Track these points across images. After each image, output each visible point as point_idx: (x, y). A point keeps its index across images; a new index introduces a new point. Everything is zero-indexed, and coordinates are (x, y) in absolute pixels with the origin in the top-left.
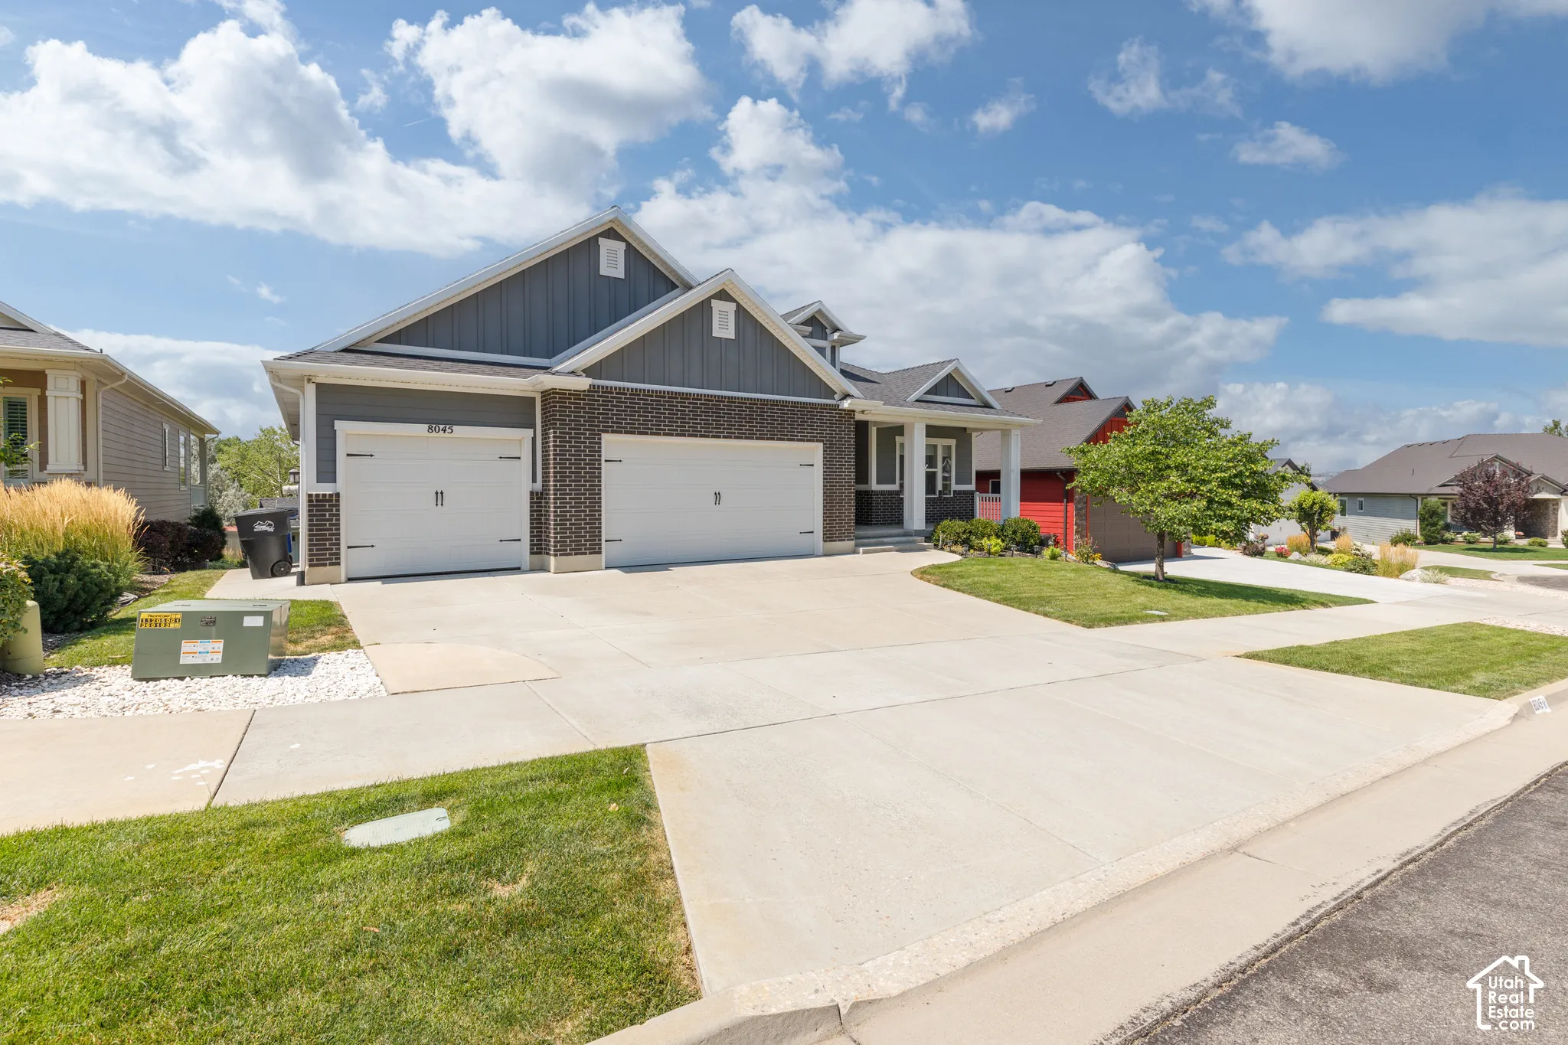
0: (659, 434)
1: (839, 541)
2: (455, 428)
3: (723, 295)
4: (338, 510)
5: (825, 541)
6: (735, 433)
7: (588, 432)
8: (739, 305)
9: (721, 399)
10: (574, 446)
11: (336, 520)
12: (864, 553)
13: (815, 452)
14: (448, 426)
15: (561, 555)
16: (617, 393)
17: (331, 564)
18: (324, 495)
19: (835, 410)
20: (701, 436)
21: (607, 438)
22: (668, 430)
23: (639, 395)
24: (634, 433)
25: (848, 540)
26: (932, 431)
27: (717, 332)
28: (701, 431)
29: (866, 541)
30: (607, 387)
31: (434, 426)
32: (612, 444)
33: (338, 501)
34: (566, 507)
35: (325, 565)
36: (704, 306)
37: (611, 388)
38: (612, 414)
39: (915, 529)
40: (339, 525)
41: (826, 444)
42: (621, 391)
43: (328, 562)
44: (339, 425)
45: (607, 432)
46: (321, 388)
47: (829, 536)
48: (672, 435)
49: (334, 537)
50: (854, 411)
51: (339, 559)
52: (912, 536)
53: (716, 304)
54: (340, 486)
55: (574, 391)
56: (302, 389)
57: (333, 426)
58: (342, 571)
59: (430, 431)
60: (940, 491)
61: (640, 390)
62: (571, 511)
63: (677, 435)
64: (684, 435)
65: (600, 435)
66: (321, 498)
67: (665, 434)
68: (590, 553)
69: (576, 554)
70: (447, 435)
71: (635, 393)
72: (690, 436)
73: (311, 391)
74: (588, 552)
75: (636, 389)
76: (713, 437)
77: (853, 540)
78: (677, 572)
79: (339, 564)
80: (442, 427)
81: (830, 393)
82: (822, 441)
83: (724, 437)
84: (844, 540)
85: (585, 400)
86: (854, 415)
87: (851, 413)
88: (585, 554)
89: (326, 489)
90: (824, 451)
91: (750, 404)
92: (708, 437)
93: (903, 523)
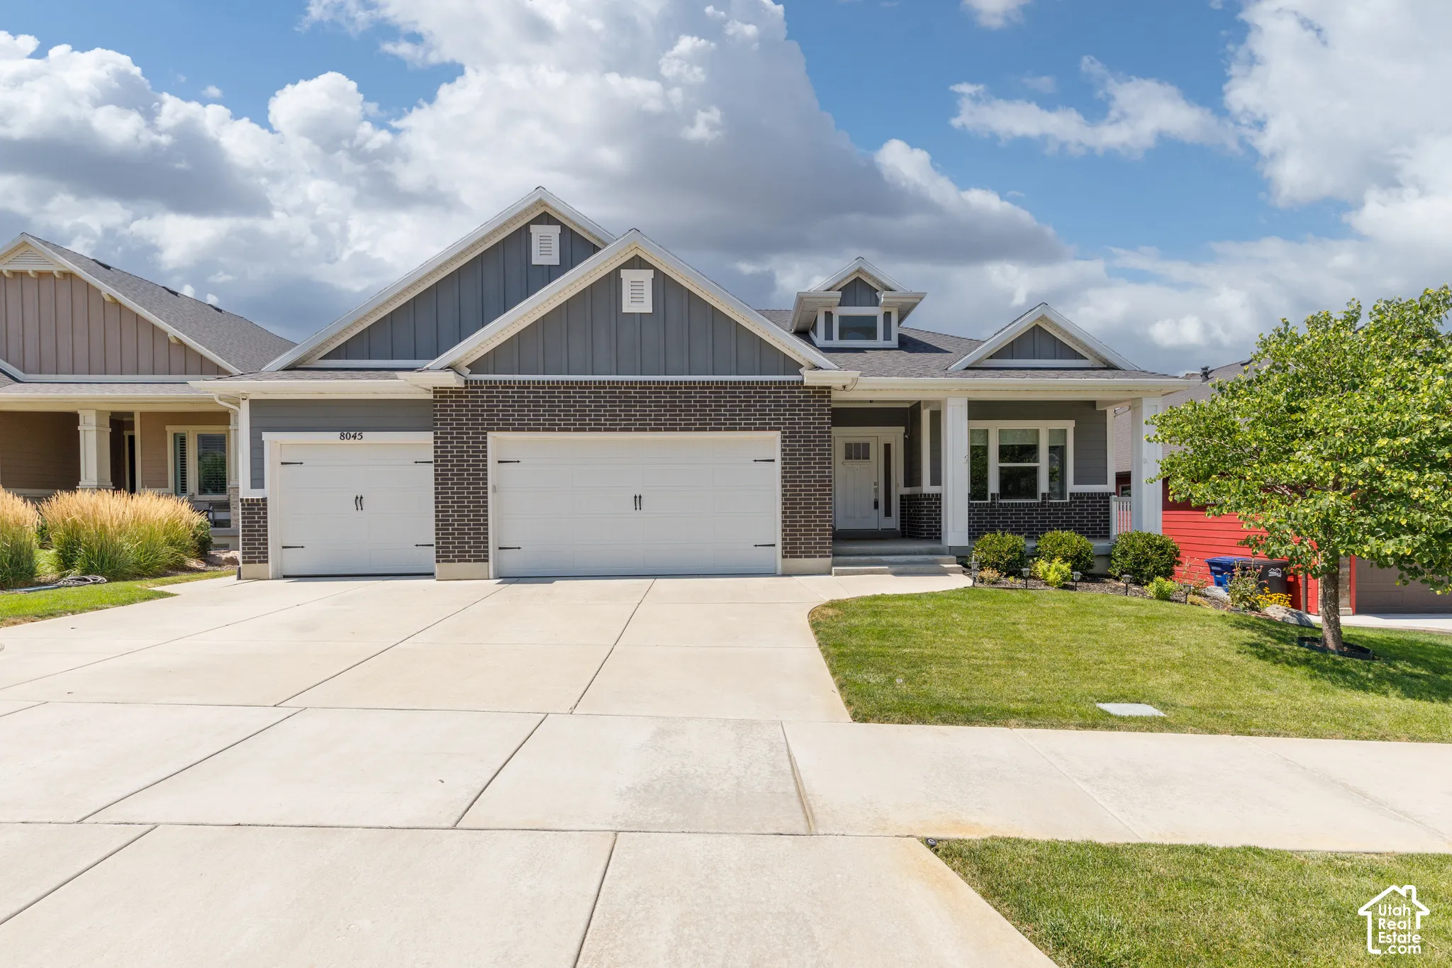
0: (554, 430)
1: (806, 557)
2: (364, 434)
3: (637, 263)
4: (266, 513)
5: (784, 557)
6: (651, 424)
7: (471, 432)
8: (657, 271)
9: (631, 385)
10: (456, 447)
11: (264, 522)
12: (837, 574)
13: (770, 442)
14: (358, 433)
15: (443, 561)
16: (487, 388)
17: (260, 562)
18: (253, 500)
19: (799, 388)
20: (606, 430)
21: (493, 438)
22: (564, 424)
23: (529, 388)
24: (523, 430)
25: (820, 557)
27: (628, 307)
28: (606, 424)
29: (852, 558)
30: (490, 382)
31: (345, 433)
32: (499, 443)
33: (266, 505)
34: (448, 511)
35: (255, 562)
36: (612, 281)
37: (495, 382)
38: (497, 411)
39: (949, 545)
40: (266, 526)
41: (786, 433)
42: (507, 385)
43: (257, 560)
44: (266, 436)
45: (492, 430)
46: (255, 404)
47: (790, 550)
48: (569, 430)
49: (262, 538)
50: (829, 388)
51: (267, 557)
52: (944, 554)
53: (626, 275)
54: (266, 492)
55: (440, 388)
56: (238, 404)
57: (261, 438)
58: (270, 567)
59: (342, 438)
60: (1043, 494)
61: (529, 382)
62: (454, 516)
63: (576, 430)
64: (584, 430)
65: (486, 433)
66: (250, 502)
67: (560, 430)
68: (475, 561)
69: (459, 561)
70: (357, 441)
71: (524, 385)
72: (591, 430)
73: (245, 406)
74: (472, 559)
75: (524, 382)
76: (621, 430)
77: (829, 556)
78: (557, 583)
79: (267, 562)
80: (352, 433)
81: (794, 367)
82: (779, 429)
83: (637, 430)
84: (815, 557)
85: (467, 397)
86: (829, 392)
87: (825, 391)
88: (470, 561)
89: (256, 494)
90: (782, 441)
91: (670, 388)
92: (615, 430)
93: (940, 538)
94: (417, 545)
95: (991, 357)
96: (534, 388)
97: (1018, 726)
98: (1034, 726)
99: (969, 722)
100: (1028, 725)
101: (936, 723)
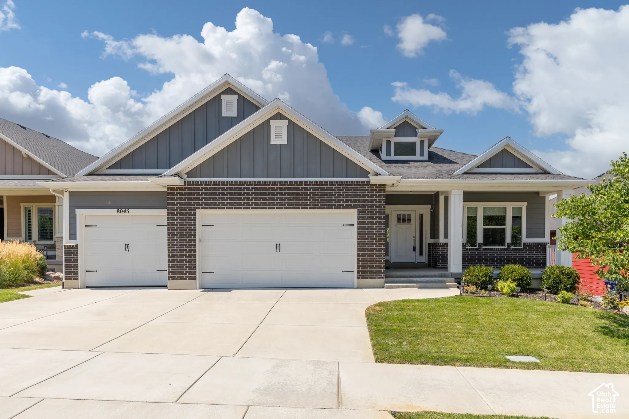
0: (232, 208)
1: (370, 278)
2: (130, 210)
3: (279, 116)
4: (77, 253)
5: (358, 278)
6: (285, 205)
7: (187, 209)
8: (290, 121)
9: (274, 183)
10: (179, 218)
11: (76, 258)
12: (387, 288)
13: (351, 215)
14: (127, 209)
15: (172, 279)
16: (196, 185)
17: (74, 279)
18: (70, 246)
19: (368, 185)
20: (261, 208)
21: (200, 213)
22: (238, 205)
23: (219, 185)
24: (215, 208)
25: (378, 278)
26: (469, 196)
27: (273, 141)
28: (261, 205)
29: (396, 279)
30: (198, 182)
31: (120, 209)
32: (202, 215)
33: (77, 248)
34: (175, 252)
35: (71, 279)
36: (265, 127)
37: (201, 182)
38: (202, 198)
39: (451, 272)
40: (77, 260)
41: (360, 210)
42: (207, 184)
43: (73, 278)
44: (78, 211)
45: (199, 208)
46: (72, 194)
47: (362, 275)
48: (241, 208)
49: (75, 266)
50: (385, 185)
51: (78, 276)
52: (448, 277)
53: (273, 123)
54: (77, 242)
55: (171, 185)
56: (63, 194)
57: (75, 212)
58: (79, 282)
59: (118, 212)
60: (508, 244)
61: (219, 182)
62: (178, 255)
63: (244, 208)
64: (249, 208)
65: (195, 210)
66: (69, 247)
67: (236, 208)
68: (189, 279)
69: (181, 279)
70: (126, 214)
71: (216, 184)
72: (253, 208)
73: (67, 195)
74: (188, 278)
75: (216, 182)
76: (269, 208)
77: (383, 278)
78: (233, 292)
79: (78, 279)
80: (123, 210)
81: (366, 173)
82: (356, 208)
83: (277, 208)
84: (375, 278)
85: (186, 190)
86: (385, 187)
87: (382, 187)
88: (186, 279)
89: (72, 243)
90: (358, 214)
91: (296, 185)
92: (266, 208)
93: (447, 268)
94: (158, 271)
95: (478, 167)
96: (221, 185)
97: (460, 365)
98: (468, 366)
99: (435, 363)
100: (464, 365)
101: (418, 364)
